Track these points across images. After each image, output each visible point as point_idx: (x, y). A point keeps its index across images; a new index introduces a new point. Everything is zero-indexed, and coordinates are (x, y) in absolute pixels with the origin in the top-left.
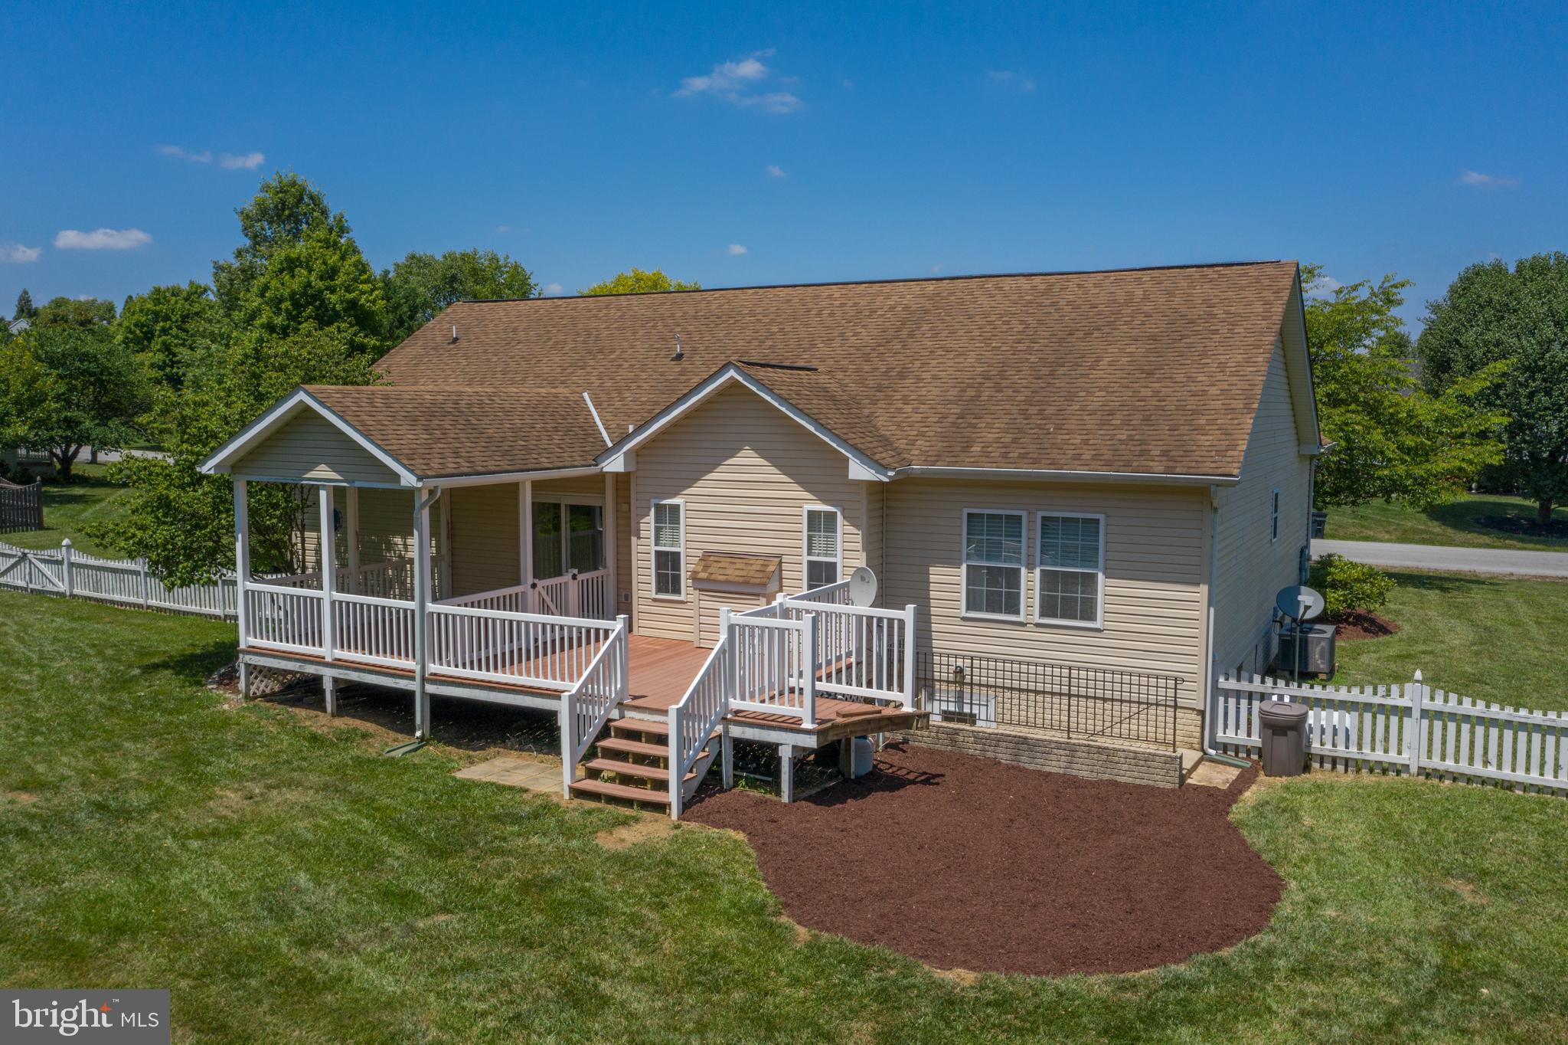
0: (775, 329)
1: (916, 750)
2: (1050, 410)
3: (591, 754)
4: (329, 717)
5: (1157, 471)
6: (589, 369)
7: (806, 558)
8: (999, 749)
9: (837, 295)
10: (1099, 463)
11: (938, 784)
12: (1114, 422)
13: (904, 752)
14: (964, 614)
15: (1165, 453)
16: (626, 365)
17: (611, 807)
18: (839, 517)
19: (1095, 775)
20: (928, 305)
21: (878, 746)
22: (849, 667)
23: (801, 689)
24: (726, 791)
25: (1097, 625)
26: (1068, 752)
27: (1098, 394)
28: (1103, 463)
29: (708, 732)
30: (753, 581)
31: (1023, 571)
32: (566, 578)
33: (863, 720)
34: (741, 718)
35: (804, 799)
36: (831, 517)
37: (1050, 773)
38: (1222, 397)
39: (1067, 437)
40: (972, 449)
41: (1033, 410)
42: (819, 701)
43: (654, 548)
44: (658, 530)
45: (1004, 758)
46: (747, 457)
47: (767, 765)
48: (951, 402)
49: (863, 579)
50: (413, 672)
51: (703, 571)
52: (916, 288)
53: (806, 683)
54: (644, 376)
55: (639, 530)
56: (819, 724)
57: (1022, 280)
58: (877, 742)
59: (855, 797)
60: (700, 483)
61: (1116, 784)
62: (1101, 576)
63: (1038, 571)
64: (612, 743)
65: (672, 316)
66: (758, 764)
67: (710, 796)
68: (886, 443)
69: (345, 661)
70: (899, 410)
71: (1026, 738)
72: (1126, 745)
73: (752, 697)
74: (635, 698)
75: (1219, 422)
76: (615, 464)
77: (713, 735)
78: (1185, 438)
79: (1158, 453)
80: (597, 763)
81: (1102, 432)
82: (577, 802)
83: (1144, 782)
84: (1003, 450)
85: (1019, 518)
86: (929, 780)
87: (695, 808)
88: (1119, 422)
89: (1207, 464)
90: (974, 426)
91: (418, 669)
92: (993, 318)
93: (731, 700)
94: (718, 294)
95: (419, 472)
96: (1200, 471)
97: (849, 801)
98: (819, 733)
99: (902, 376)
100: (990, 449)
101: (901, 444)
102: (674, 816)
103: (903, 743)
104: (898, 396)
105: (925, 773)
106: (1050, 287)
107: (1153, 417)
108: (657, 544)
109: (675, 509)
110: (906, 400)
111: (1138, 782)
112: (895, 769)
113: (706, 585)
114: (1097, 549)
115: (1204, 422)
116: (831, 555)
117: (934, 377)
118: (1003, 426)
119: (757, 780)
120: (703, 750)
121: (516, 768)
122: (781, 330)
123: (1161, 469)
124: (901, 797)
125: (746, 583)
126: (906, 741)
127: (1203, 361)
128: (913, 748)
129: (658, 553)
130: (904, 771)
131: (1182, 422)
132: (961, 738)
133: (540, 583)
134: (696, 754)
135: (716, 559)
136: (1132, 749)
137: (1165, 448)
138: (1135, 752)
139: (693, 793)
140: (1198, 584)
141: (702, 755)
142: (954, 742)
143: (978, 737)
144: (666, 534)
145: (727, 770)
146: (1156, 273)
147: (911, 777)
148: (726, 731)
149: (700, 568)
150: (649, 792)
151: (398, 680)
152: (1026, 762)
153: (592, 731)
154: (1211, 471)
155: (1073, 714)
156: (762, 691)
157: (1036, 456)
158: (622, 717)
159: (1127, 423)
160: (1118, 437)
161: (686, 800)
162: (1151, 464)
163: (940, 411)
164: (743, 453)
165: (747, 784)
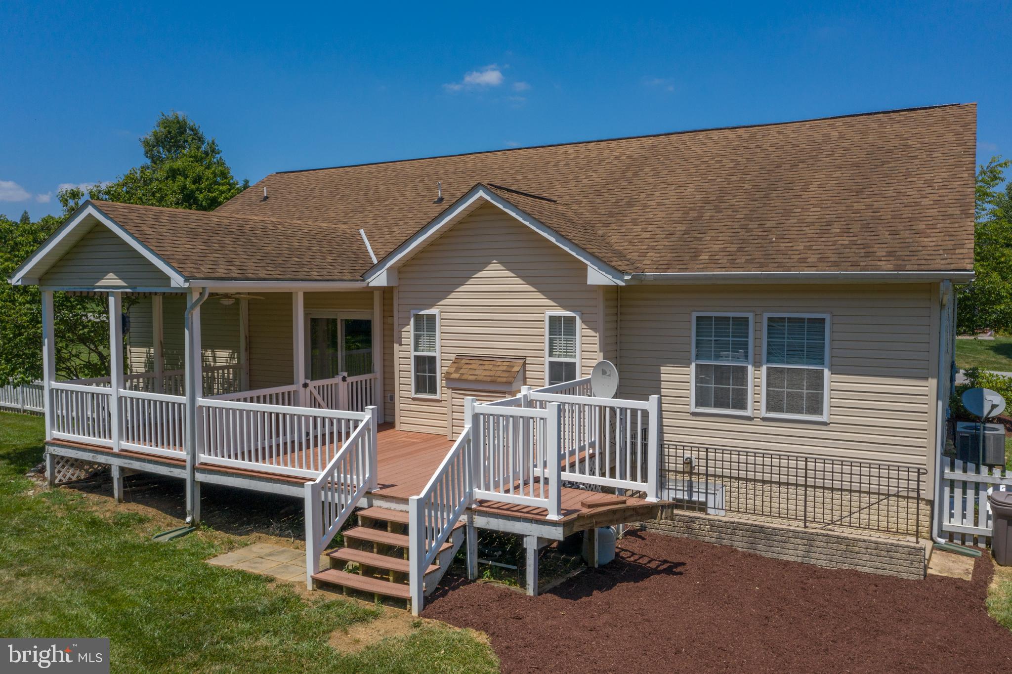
0: (520, 177)
1: (654, 537)
2: (769, 224)
3: (336, 543)
4: (116, 503)
5: (886, 269)
6: (366, 213)
7: (548, 359)
8: (735, 538)
9: (571, 151)
10: (825, 264)
11: (681, 573)
12: (833, 231)
13: (643, 539)
14: (693, 409)
15: (890, 254)
16: (396, 208)
17: (352, 600)
18: (578, 321)
19: (834, 564)
20: (648, 154)
21: (618, 533)
22: (592, 456)
23: (546, 480)
24: (470, 583)
25: (824, 418)
26: (805, 542)
27: (812, 210)
28: (830, 264)
29: (451, 523)
30: (499, 380)
31: (750, 368)
32: (338, 380)
33: (608, 510)
34: (485, 508)
35: (550, 591)
36: (570, 321)
37: (788, 562)
38: (937, 206)
39: (790, 244)
40: (701, 258)
41: (755, 225)
42: (564, 491)
43: (414, 354)
44: (417, 338)
45: (740, 545)
46: (495, 271)
47: (512, 552)
48: (676, 222)
49: (604, 372)
50: (184, 461)
51: (456, 372)
52: (637, 143)
53: (551, 472)
54: (410, 215)
55: (400, 338)
56: (565, 515)
57: (727, 132)
58: (618, 529)
59: (600, 588)
60: (453, 295)
61: (858, 574)
62: (827, 372)
63: (764, 368)
64: (360, 532)
65: (436, 173)
66: (504, 552)
67: (454, 589)
68: (621, 255)
69: (131, 452)
70: (630, 230)
71: (762, 527)
72: (865, 535)
73: (497, 486)
74: (384, 487)
75: (939, 226)
76: (379, 279)
77: (457, 525)
78: (907, 240)
79: (884, 254)
80: (343, 553)
81: (823, 239)
82: (320, 592)
83: (886, 573)
84: (730, 257)
85: (746, 320)
86: (672, 569)
87: (438, 602)
88: (838, 231)
89: (937, 261)
90: (700, 240)
91: (188, 458)
92: (706, 159)
93: (476, 490)
94: (473, 157)
95: (187, 274)
96: (931, 267)
97: (595, 592)
98: (565, 525)
99: (630, 204)
100: (717, 257)
101: (634, 256)
102: (415, 612)
103: (641, 530)
104: (628, 219)
105: (665, 561)
106: (753, 136)
107: (871, 225)
108: (416, 350)
109: (432, 318)
110: (635, 223)
111: (880, 572)
112: (636, 557)
113: (459, 385)
114: (822, 347)
115: (924, 227)
116: (571, 356)
117: (659, 204)
118: (727, 238)
119: (502, 568)
120: (447, 541)
121: (270, 554)
122: (525, 178)
123: (891, 267)
124: (646, 588)
125: (493, 382)
126: (643, 528)
127: (908, 180)
128: (651, 535)
129: (417, 357)
130: (645, 560)
131: (902, 228)
132: (697, 526)
133: (312, 384)
134: (439, 545)
135: (467, 361)
136: (873, 539)
137: (890, 250)
138: (876, 543)
139: (436, 585)
140: (926, 378)
141: (445, 545)
142: (690, 529)
143: (714, 525)
144: (424, 340)
145: (472, 560)
146: (848, 120)
147: (653, 565)
148: (471, 521)
149: (452, 370)
150: (391, 584)
151: (172, 469)
152: (762, 549)
153: (338, 521)
154: (943, 267)
155: (810, 504)
156: (506, 481)
157: (762, 261)
158: (371, 505)
159: (846, 231)
160: (840, 242)
161: (427, 594)
162: (879, 263)
163: (667, 229)
164: (490, 267)
165: (492, 575)
